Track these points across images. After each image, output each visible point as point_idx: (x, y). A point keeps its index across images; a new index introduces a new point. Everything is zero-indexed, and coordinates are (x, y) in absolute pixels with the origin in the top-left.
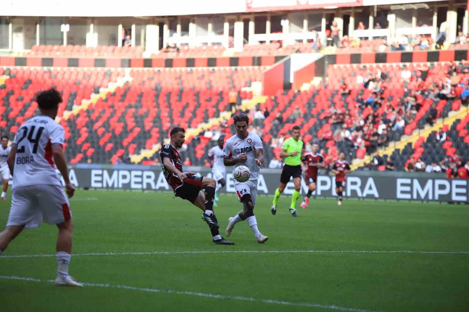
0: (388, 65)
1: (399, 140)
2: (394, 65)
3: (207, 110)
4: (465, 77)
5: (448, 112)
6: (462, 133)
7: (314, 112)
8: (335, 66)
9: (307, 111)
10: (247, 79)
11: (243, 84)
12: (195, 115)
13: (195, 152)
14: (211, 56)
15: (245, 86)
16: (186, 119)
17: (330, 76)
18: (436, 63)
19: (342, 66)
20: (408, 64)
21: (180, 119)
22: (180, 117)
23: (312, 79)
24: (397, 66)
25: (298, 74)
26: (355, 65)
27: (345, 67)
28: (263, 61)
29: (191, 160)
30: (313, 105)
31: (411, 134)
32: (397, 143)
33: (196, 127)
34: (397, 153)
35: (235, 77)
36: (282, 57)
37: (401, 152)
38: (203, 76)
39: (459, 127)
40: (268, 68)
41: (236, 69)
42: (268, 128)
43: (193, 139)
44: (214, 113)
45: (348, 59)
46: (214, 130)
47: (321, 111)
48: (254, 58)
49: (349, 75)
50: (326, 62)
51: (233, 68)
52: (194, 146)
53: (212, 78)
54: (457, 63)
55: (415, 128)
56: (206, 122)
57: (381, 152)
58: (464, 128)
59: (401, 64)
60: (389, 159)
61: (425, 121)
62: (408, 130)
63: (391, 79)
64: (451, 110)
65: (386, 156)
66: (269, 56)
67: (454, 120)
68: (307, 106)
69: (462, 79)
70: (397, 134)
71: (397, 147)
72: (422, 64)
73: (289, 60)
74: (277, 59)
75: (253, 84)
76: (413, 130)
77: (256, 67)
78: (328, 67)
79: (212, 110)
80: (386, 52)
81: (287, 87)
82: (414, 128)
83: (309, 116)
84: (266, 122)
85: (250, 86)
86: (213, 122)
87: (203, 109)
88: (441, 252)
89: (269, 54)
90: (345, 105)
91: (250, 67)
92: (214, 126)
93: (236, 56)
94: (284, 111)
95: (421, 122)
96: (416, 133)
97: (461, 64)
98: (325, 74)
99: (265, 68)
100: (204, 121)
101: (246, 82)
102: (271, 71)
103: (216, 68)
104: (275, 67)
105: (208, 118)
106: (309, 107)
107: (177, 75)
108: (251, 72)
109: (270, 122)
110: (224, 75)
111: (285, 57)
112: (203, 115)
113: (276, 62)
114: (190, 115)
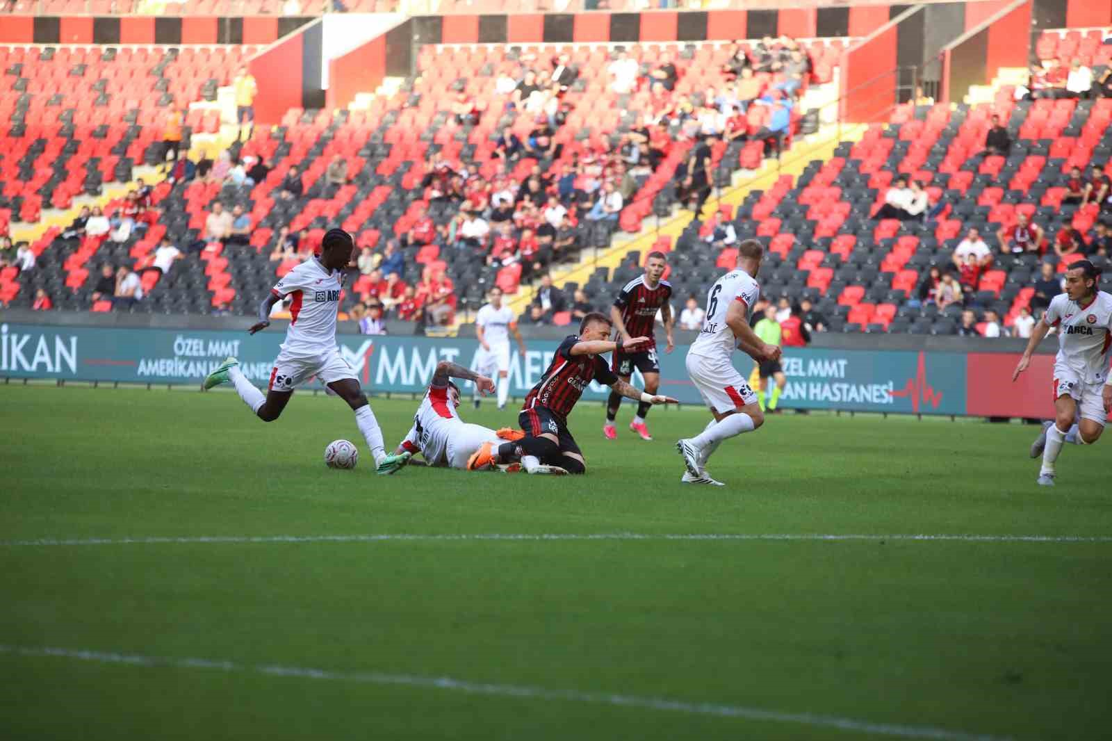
0: (576, 46)
1: (606, 245)
2: (593, 46)
3: (95, 161)
4: (772, 80)
5: (730, 172)
6: (766, 227)
7: (385, 168)
8: (440, 48)
9: (368, 168)
10: (203, 78)
11: (194, 92)
12: (62, 173)
13: (64, 275)
14: (103, 14)
15: (199, 98)
16: (37, 183)
17: (425, 74)
18: (699, 44)
19: (457, 47)
20: (628, 45)
21: (20, 183)
22: (18, 177)
23: (380, 83)
24: (599, 48)
25: (340, 65)
26: (491, 47)
27: (464, 50)
28: (247, 31)
29: (51, 297)
30: (380, 150)
31: (636, 230)
32: (601, 252)
33: (67, 207)
34: (601, 278)
35: (171, 73)
36: (300, 21)
37: (611, 278)
38: (83, 67)
39: (758, 210)
40: (262, 49)
41: (174, 51)
42: (261, 211)
43: (59, 238)
44: (116, 167)
45: (473, 28)
46: (116, 215)
47: (401, 168)
48: (221, 21)
49: (476, 74)
50: (416, 37)
51: (166, 48)
52: (62, 258)
53: (107, 73)
54: (753, 44)
55: (648, 215)
56: (96, 193)
57: (559, 276)
58: (771, 214)
59: (611, 46)
60: (579, 295)
61: (673, 197)
62: (628, 219)
63: (585, 83)
64: (738, 167)
65: (572, 287)
66: (263, 15)
67: (745, 192)
68: (366, 152)
69: (765, 87)
70: (602, 230)
71: (601, 264)
72: (663, 45)
73: (319, 27)
74: (285, 25)
75: (221, 91)
76: (641, 218)
77: (229, 48)
78: (421, 50)
79: (109, 162)
80: (571, 11)
81: (314, 100)
82: (644, 213)
83: (372, 181)
84: (258, 194)
85: (213, 97)
86: (113, 192)
87: (83, 157)
88: (718, 535)
89: (262, 11)
90: (465, 151)
91: (213, 47)
92: (114, 203)
93: (172, 14)
94: (306, 165)
95: (663, 199)
96: (649, 224)
97: (761, 46)
98: (414, 72)
99: (252, 51)
100: (87, 190)
101: (201, 87)
102: (266, 56)
103: (119, 47)
104: (280, 46)
105: (99, 183)
106: (372, 155)
107: (11, 64)
108: (216, 60)
109: (268, 196)
110: (140, 65)
111: (308, 20)
112: (84, 172)
113: (279, 36)
114: (49, 172)
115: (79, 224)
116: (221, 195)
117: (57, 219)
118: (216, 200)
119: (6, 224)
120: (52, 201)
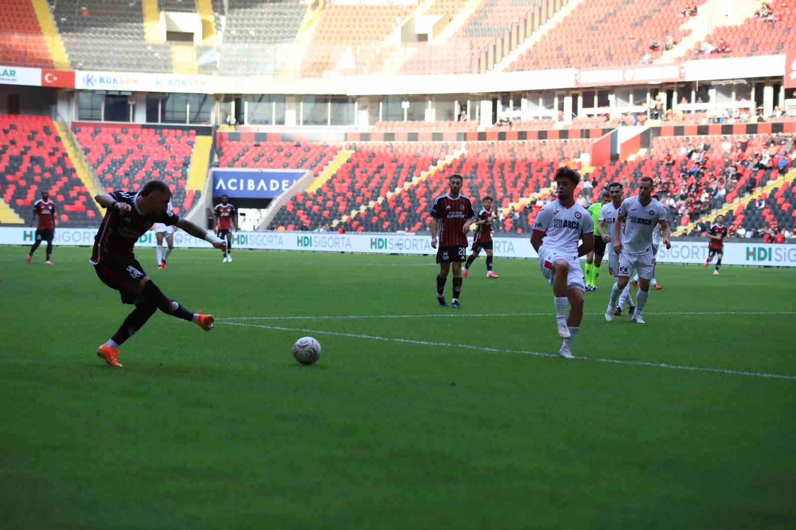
0: (709, 137)
1: (721, 207)
2: (716, 136)
3: (538, 180)
4: (781, 148)
5: (766, 181)
6: (780, 201)
8: (660, 138)
9: (634, 181)
10: (576, 151)
11: (572, 155)
12: (527, 185)
13: (527, 220)
14: (541, 129)
15: (574, 157)
16: (519, 189)
17: (654, 147)
18: (754, 135)
19: (666, 138)
20: (728, 136)
21: (512, 189)
22: (512, 187)
23: (638, 150)
24: (718, 137)
25: (624, 145)
26: (678, 137)
27: (669, 139)
28: (591, 134)
30: (639, 175)
31: (731, 202)
32: (719, 210)
33: (528, 197)
35: (565, 149)
36: (610, 130)
38: (534, 148)
39: (777, 195)
40: (596, 140)
41: (565, 141)
43: (525, 208)
44: (545, 183)
45: (672, 131)
46: (545, 199)
48: (582, 131)
49: (673, 147)
50: (651, 134)
51: (563, 140)
52: (526, 214)
53: (543, 150)
54: (774, 135)
55: (736, 197)
56: (538, 192)
57: (704, 219)
58: (781, 196)
59: (722, 136)
62: (729, 198)
63: (712, 150)
64: (769, 179)
65: (708, 223)
67: (772, 188)
68: (633, 175)
69: (779, 150)
70: (719, 202)
72: (741, 136)
73: (616, 132)
74: (604, 131)
75: (582, 155)
76: (733, 198)
77: (585, 140)
78: (653, 139)
79: (543, 180)
80: (707, 124)
81: (615, 157)
82: (734, 196)
83: (635, 186)
84: (595, 191)
85: (579, 157)
86: (544, 191)
87: (534, 179)
89: (597, 127)
90: (669, 175)
91: (579, 140)
92: (545, 195)
93: (565, 129)
95: (741, 191)
96: (737, 200)
97: (778, 136)
98: (651, 146)
99: (593, 140)
100: (535, 191)
101: (575, 154)
102: (598, 143)
103: (546, 141)
104: (603, 139)
105: (539, 188)
106: (636, 177)
107: (510, 148)
108: (580, 145)
109: (599, 191)
110: (554, 147)
111: (612, 129)
112: (535, 185)
113: (603, 135)
114: (523, 185)
115: (534, 203)
116: (582, 192)
117: (525, 201)
118: (580, 193)
119: (508, 203)
120: (524, 195)
